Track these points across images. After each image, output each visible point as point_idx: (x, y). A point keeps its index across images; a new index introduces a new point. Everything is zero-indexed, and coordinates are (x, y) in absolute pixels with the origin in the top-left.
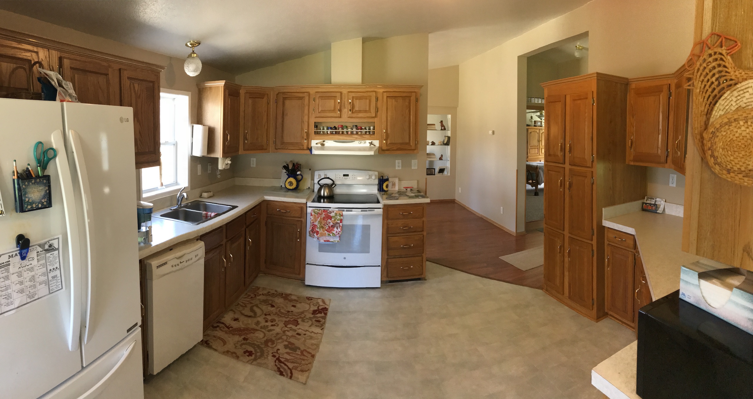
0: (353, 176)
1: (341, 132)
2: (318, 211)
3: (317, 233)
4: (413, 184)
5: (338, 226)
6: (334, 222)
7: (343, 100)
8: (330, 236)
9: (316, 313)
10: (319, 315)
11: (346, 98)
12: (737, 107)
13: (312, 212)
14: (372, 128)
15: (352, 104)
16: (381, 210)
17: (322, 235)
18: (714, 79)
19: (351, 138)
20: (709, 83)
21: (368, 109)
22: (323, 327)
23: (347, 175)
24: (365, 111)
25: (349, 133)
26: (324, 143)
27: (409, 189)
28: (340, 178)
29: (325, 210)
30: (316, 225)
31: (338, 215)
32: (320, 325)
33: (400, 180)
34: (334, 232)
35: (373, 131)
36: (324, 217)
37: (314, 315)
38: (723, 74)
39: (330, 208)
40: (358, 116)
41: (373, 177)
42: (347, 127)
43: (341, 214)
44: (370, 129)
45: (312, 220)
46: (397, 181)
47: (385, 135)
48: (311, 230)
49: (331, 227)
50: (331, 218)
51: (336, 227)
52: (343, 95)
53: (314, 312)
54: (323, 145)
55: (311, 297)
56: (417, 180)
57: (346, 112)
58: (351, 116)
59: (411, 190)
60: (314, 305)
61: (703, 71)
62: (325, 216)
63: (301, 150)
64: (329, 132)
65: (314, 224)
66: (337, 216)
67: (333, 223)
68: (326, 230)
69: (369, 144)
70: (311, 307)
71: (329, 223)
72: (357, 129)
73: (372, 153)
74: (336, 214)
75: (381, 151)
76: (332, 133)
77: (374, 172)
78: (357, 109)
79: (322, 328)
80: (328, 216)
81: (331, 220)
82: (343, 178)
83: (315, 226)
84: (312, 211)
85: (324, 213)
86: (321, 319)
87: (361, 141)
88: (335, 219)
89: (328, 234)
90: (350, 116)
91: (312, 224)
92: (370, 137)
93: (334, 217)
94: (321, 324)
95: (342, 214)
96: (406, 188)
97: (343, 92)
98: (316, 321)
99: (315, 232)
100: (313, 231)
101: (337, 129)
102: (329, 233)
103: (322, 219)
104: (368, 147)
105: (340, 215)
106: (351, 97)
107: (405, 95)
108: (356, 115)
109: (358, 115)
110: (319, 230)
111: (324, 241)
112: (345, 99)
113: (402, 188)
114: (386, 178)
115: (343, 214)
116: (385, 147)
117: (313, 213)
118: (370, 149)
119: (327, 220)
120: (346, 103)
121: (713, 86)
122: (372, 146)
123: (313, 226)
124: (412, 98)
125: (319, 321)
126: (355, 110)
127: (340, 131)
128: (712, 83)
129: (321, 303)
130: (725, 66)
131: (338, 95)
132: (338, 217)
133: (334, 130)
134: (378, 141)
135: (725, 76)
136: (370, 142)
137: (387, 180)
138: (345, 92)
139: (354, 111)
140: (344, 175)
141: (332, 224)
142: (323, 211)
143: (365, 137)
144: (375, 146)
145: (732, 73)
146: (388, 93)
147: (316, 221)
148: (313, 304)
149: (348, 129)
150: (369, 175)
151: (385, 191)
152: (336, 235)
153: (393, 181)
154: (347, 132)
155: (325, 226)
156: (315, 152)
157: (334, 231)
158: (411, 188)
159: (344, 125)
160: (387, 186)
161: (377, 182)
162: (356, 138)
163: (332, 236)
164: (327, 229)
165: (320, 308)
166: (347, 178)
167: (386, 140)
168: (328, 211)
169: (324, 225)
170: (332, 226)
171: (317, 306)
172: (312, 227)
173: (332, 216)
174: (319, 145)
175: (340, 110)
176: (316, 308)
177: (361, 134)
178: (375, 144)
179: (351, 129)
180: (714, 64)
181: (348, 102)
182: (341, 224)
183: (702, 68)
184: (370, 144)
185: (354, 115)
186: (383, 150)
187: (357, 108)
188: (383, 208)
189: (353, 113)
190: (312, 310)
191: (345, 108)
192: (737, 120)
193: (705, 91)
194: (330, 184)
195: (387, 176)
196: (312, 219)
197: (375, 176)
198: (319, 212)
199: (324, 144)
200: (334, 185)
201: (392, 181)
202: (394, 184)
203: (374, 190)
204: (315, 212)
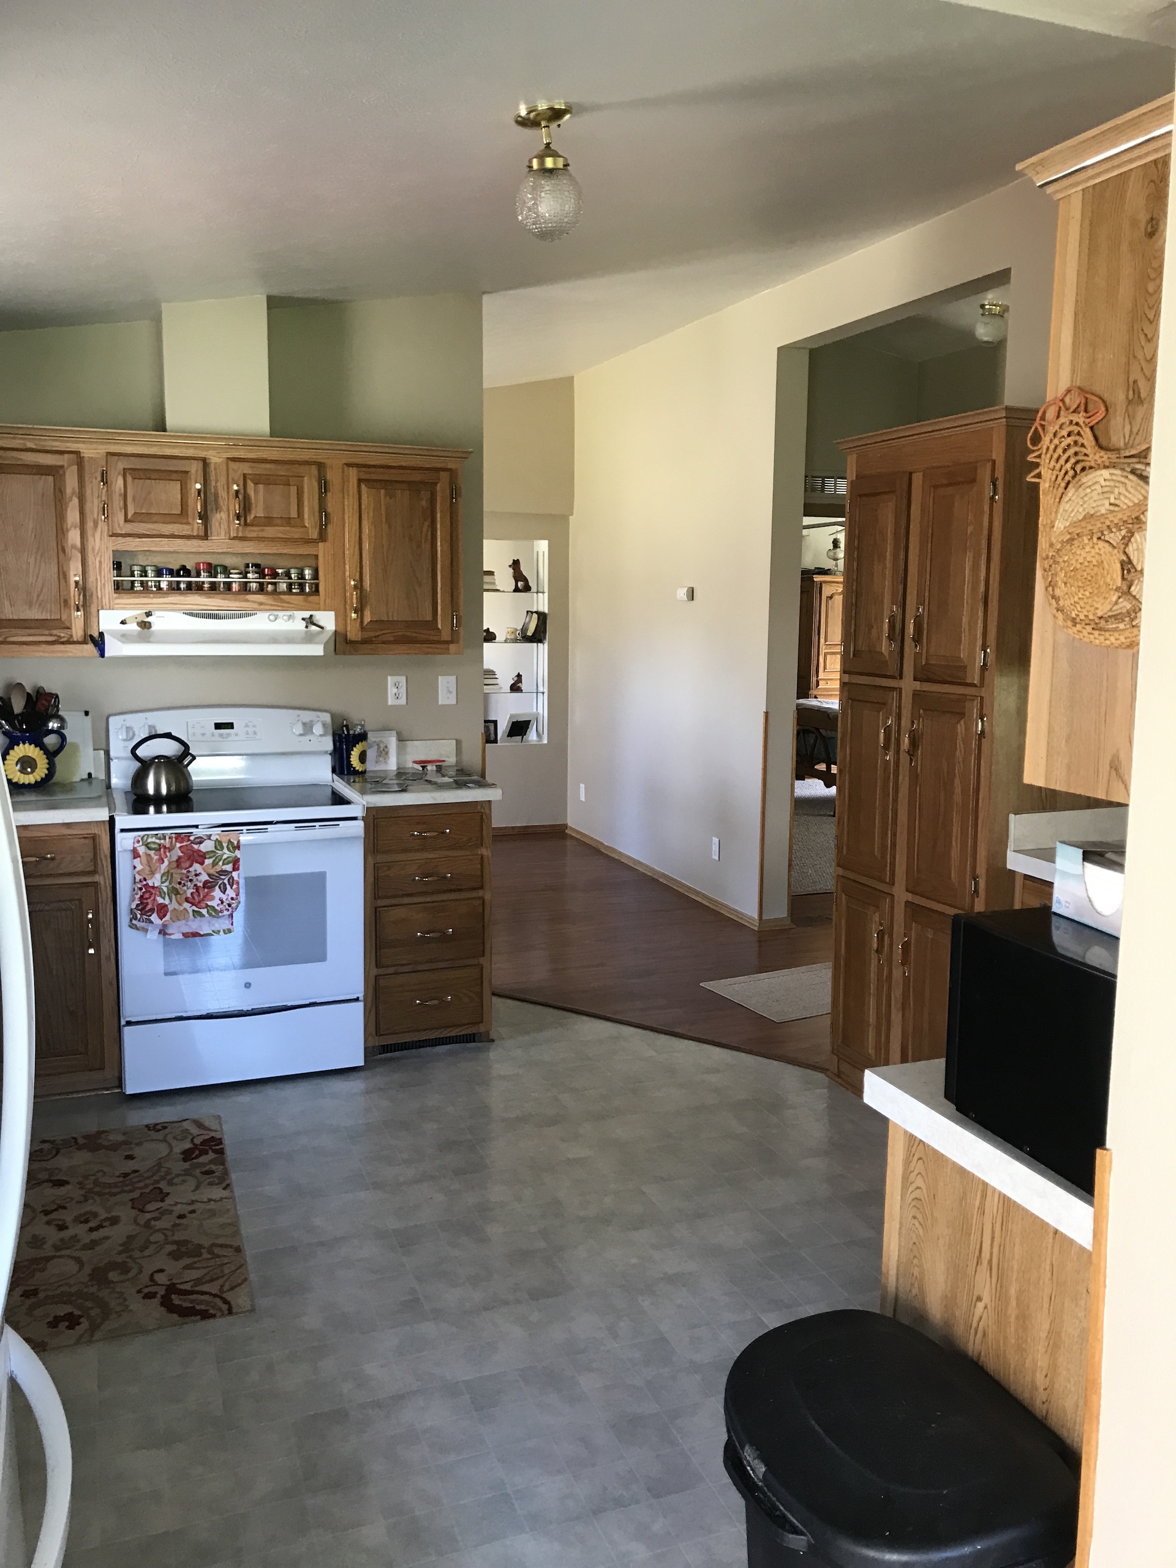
0: (247, 726)
1: (206, 586)
2: (160, 839)
3: (162, 910)
4: (444, 751)
5: (226, 881)
6: (212, 871)
7: (213, 484)
8: (202, 915)
9: (193, 1156)
10: (203, 1159)
11: (223, 480)
12: (1083, 514)
13: (136, 845)
14: (307, 573)
15: (244, 497)
16: (360, 824)
17: (178, 916)
18: (1069, 465)
19: (244, 604)
20: (1063, 471)
21: (294, 514)
22: (227, 1182)
23: (230, 726)
24: (288, 521)
25: (235, 587)
26: (149, 619)
27: (430, 768)
28: (203, 735)
29: (182, 836)
30: (153, 887)
31: (225, 845)
32: (217, 1181)
33: (401, 739)
34: (214, 903)
35: (312, 583)
36: (180, 858)
37: (189, 1163)
38: (1080, 457)
39: (197, 827)
40: (264, 534)
41: (318, 729)
42: (226, 571)
43: (236, 843)
44: (301, 576)
45: (138, 873)
46: (392, 742)
47: (355, 597)
48: (138, 905)
49: (204, 887)
50: (201, 857)
51: (220, 887)
52: (212, 468)
53: (187, 1155)
54: (145, 625)
55: (159, 1122)
56: (457, 740)
57: (223, 521)
58: (240, 535)
59: (439, 769)
60: (177, 1140)
61: (1054, 451)
62: (181, 854)
63: (63, 643)
64: (164, 585)
65: (147, 885)
66: (222, 848)
67: (209, 875)
68: (187, 900)
69: (304, 624)
70: (173, 1144)
71: (196, 875)
72: (262, 575)
73: (316, 650)
74: (219, 844)
75: (341, 644)
76: (175, 588)
77: (319, 713)
78: (261, 514)
79: (224, 1185)
80: (191, 853)
81: (202, 863)
82: (213, 735)
83: (151, 890)
84: (138, 842)
85: (178, 845)
86: (213, 1167)
87: (276, 613)
88: (214, 861)
89: (193, 911)
90: (237, 533)
91: (140, 886)
92: (305, 601)
93: (212, 855)
94: (218, 1178)
95: (239, 842)
96: (424, 764)
97: (212, 461)
98: (203, 1173)
99: (152, 910)
100: (144, 908)
101: (193, 573)
102: (196, 909)
103: (175, 865)
104: (298, 632)
105: (230, 846)
106: (238, 476)
107: (417, 477)
108: (259, 531)
109: (263, 530)
110: (167, 902)
111: (184, 934)
112: (217, 482)
113: (410, 765)
114: (357, 733)
115: (242, 842)
116: (354, 633)
117: (142, 850)
118: (309, 639)
119: (187, 866)
120: (222, 494)
121: (1067, 478)
122: (314, 628)
123: (144, 890)
124: (438, 487)
125: (209, 1172)
126: (252, 516)
127: (203, 583)
128: (1066, 473)
129: (195, 1131)
130: (1083, 445)
131: (195, 468)
132: (227, 854)
133: (183, 576)
134: (333, 613)
135: (1082, 461)
136: (304, 617)
137: (363, 737)
138: (218, 460)
139: (250, 518)
140: (218, 726)
141: (207, 878)
142: (176, 839)
143: (288, 603)
144: (322, 628)
145: (1091, 456)
146: (364, 469)
147: (152, 873)
148: (175, 1138)
149: (231, 576)
150: (304, 724)
151: (356, 773)
152: (221, 911)
153: (381, 741)
154: (228, 586)
155: (184, 885)
156: (113, 648)
157: (213, 898)
158: (438, 764)
159: (214, 562)
160: (363, 758)
161: (328, 744)
162: (261, 604)
163: (207, 915)
164: (189, 895)
165: (197, 1141)
166: (229, 735)
167: (360, 610)
168: (192, 838)
169: (180, 883)
170: (206, 883)
171: (189, 1140)
172: (142, 897)
173: (204, 851)
174: (133, 627)
175: (204, 516)
176: (188, 1145)
177: (275, 592)
178: (321, 624)
179: (241, 576)
180: (1070, 440)
181: (228, 492)
182: (235, 874)
183: (1052, 447)
184: (307, 623)
185: (252, 532)
186: (348, 642)
187: (258, 511)
188: (364, 819)
189: (246, 524)
190: (179, 1151)
191: (218, 508)
192: (1080, 534)
193: (1056, 486)
194: (174, 756)
195: (362, 726)
196: (139, 867)
197: (324, 725)
198: (162, 841)
199: (150, 623)
200: (189, 758)
201: (377, 740)
202: (383, 753)
203: (321, 771)
204: (147, 845)
